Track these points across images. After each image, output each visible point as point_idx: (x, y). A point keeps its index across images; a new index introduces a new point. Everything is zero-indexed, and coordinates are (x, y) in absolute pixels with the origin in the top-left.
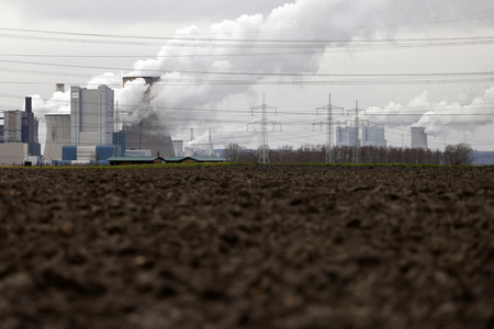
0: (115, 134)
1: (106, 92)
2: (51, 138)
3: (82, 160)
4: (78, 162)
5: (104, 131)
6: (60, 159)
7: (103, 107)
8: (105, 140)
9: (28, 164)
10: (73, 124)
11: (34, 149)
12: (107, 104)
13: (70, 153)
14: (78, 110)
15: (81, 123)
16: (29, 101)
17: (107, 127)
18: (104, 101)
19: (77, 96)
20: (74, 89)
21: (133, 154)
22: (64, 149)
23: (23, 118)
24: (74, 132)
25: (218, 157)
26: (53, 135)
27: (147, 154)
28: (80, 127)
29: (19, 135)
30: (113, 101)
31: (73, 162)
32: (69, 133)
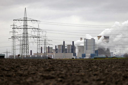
0: (95, 51)
1: (93, 40)
2: (79, 52)
3: (87, 57)
4: (86, 58)
5: (93, 50)
6: (81, 57)
7: (92, 44)
8: (93, 52)
9: (73, 58)
10: (85, 48)
11: (75, 55)
12: (93, 43)
13: (84, 55)
14: (86, 45)
15: (87, 48)
16: (73, 42)
17: (93, 49)
18: (92, 42)
19: (85, 41)
20: (85, 39)
21: (100, 56)
22: (82, 55)
23: (72, 47)
24: (85, 50)
25: (122, 57)
26: (79, 51)
27: (104, 56)
28: (87, 49)
29: (71, 51)
30: (95, 42)
31: (85, 58)
32: (84, 50)
